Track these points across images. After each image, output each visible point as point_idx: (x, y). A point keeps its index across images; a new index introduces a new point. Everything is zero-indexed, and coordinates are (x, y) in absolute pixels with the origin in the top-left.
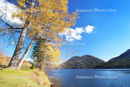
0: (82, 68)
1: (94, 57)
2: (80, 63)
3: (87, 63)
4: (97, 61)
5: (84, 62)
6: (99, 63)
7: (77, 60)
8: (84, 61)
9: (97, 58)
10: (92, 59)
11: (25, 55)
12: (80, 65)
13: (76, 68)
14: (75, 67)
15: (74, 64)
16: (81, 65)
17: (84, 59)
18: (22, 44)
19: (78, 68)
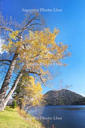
0: (59, 105)
1: (71, 91)
2: (56, 98)
3: (65, 98)
4: (75, 96)
5: (60, 98)
6: (77, 98)
7: (53, 95)
8: (61, 96)
9: (74, 92)
10: (69, 93)
11: (12, 91)
12: (56, 101)
13: (53, 105)
14: (51, 103)
15: (50, 100)
16: (58, 100)
17: (61, 94)
18: (10, 78)
19: (55, 104)
